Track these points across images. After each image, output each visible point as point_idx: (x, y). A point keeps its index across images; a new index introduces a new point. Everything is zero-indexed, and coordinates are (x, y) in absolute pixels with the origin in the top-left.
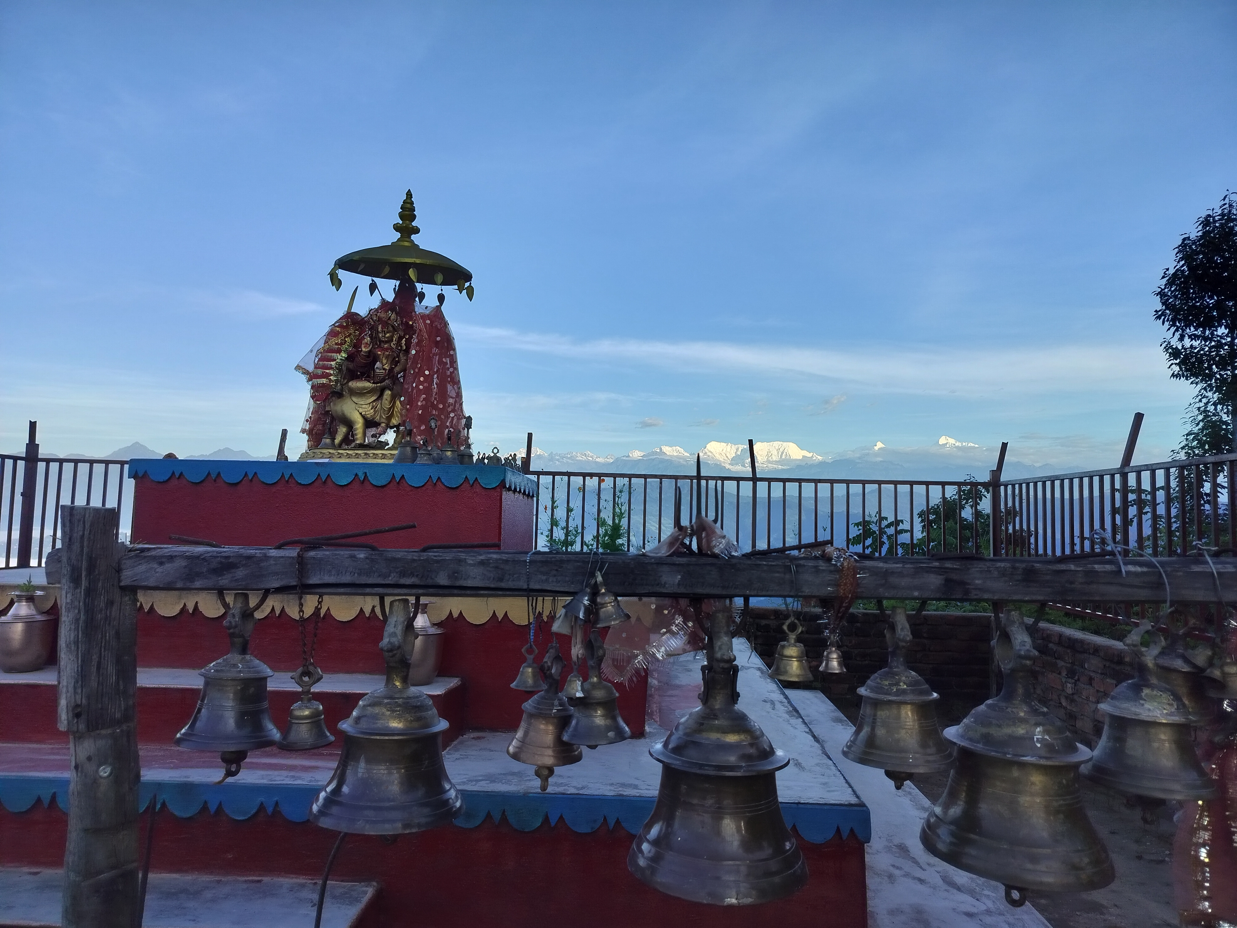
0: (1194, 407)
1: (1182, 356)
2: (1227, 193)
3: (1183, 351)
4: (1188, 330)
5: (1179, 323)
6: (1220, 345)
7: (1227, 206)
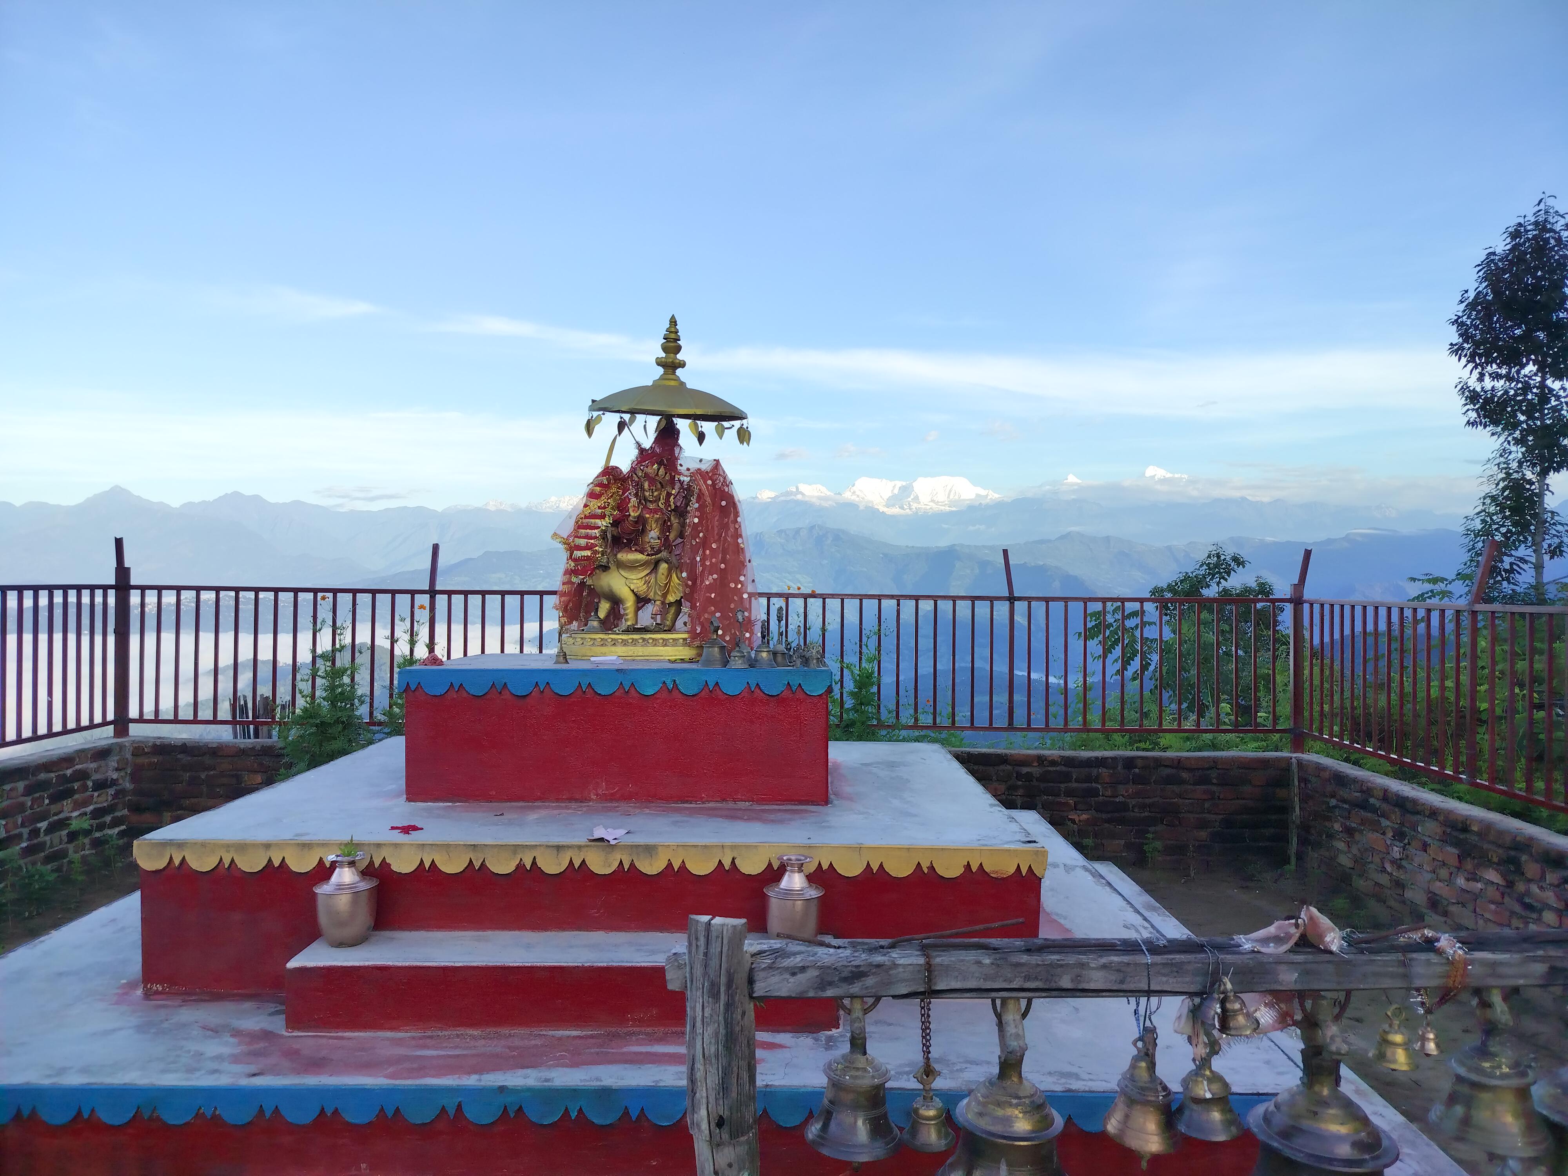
0: (1494, 463)
1: (1481, 401)
2: (1542, 196)
3: (1482, 394)
4: (1489, 368)
5: (1479, 359)
6: (1527, 388)
7: (1543, 212)
